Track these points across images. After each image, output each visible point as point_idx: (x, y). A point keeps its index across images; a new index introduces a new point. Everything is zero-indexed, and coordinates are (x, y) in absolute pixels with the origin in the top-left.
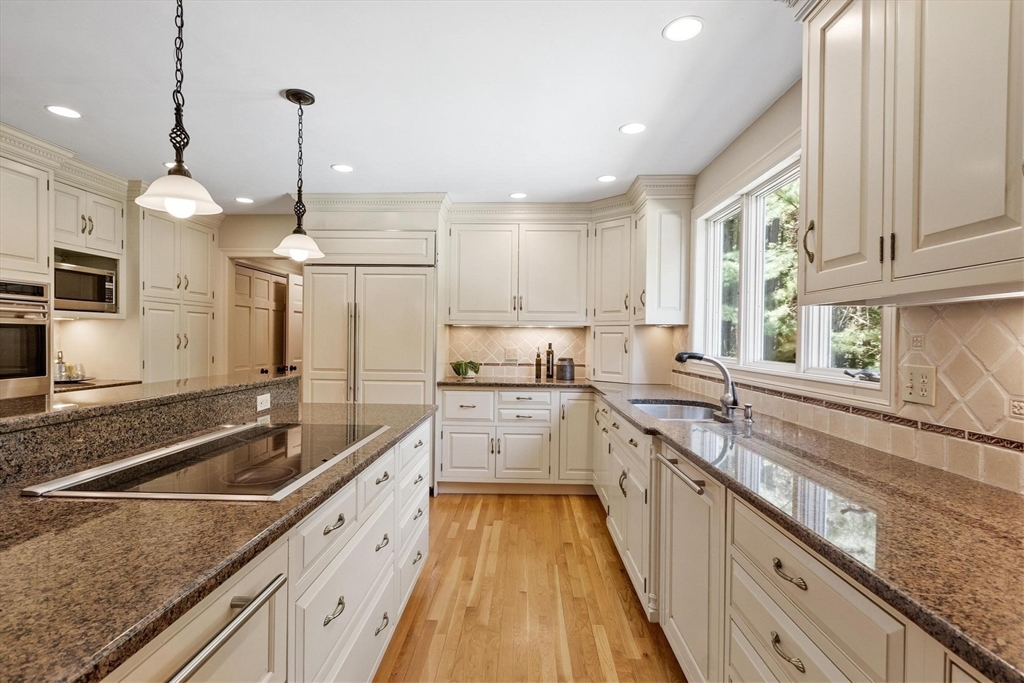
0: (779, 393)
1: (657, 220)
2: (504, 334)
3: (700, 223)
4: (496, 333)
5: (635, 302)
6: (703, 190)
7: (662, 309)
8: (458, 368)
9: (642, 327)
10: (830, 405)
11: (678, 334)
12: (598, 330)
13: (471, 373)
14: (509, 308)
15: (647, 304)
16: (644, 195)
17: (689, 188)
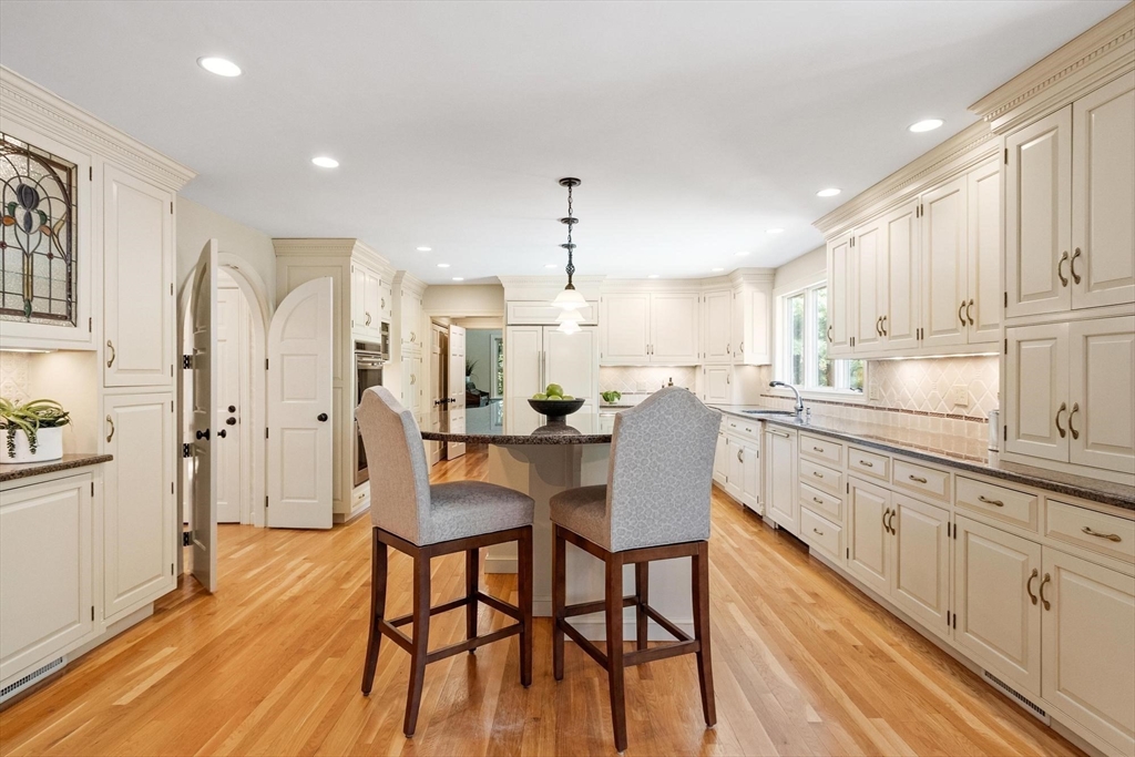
0: (824, 402)
1: (750, 297)
2: (636, 371)
3: (778, 299)
4: (631, 371)
5: (734, 350)
6: (780, 278)
7: (754, 354)
8: (606, 397)
9: (740, 366)
10: (846, 404)
11: (764, 370)
12: (708, 368)
13: (616, 400)
14: (644, 353)
15: (745, 351)
16: (741, 279)
17: (771, 276)
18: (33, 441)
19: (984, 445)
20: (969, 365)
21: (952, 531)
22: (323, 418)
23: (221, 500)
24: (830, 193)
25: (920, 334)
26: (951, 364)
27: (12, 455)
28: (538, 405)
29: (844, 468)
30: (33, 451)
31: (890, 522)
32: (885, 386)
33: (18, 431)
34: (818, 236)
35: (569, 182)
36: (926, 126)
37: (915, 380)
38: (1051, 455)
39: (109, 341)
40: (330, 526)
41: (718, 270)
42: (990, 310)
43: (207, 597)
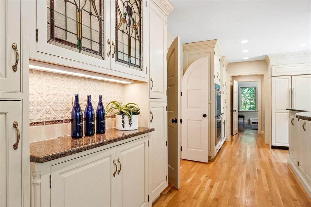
18: (130, 121)
22: (205, 116)
27: (123, 126)
30: (130, 125)
33: (125, 116)
39: (151, 79)
40: (207, 162)
43: (177, 191)
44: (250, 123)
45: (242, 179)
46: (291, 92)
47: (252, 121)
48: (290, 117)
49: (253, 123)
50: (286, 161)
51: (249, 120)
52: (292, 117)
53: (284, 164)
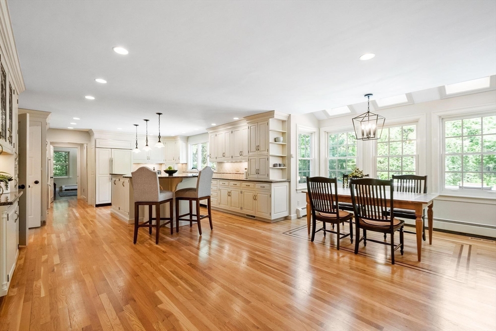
1: (181, 143)
3: (189, 145)
5: (175, 159)
6: (190, 139)
7: (183, 160)
11: (184, 165)
12: (167, 164)
15: (180, 159)
16: (179, 139)
17: (187, 138)
19: (243, 177)
20: (239, 163)
21: (241, 192)
23: (31, 215)
24: (214, 125)
25: (232, 157)
26: (236, 163)
28: (166, 171)
29: (218, 186)
31: (229, 194)
32: (221, 168)
34: (206, 131)
35: (159, 114)
36: (236, 119)
37: (228, 167)
38: (254, 177)
40: (40, 225)
41: (173, 135)
42: (245, 153)
44: (62, 190)
45: (82, 228)
46: (111, 161)
47: (64, 188)
48: (113, 179)
49: (66, 190)
50: (109, 212)
51: (61, 187)
52: (114, 179)
53: (109, 214)
